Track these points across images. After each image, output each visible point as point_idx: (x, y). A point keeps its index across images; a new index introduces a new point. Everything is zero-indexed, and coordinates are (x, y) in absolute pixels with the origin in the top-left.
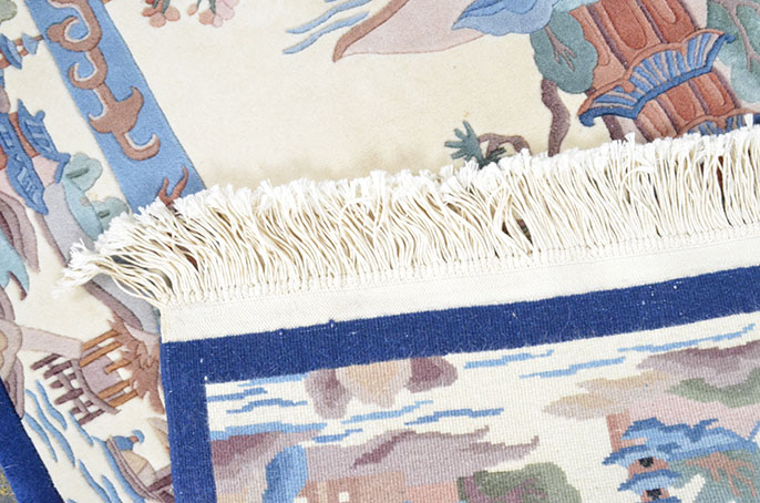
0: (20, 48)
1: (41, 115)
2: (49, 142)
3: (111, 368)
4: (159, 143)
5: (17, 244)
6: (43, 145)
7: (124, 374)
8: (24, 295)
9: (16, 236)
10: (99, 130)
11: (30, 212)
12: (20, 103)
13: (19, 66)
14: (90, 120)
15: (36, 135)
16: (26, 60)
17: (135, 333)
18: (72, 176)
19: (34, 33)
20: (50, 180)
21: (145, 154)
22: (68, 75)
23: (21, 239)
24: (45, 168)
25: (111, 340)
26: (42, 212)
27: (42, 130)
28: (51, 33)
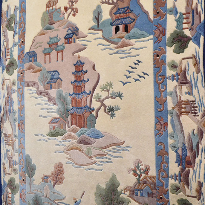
0: (173, 177)
1: (176, 162)
2: (177, 156)
3: (185, 108)
4: (158, 144)
5: (190, 140)
6: (178, 156)
7: (183, 106)
8: (194, 130)
9: (190, 142)
10: (167, 153)
11: (186, 145)
12: (178, 167)
13: (175, 174)
14: (168, 155)
15: (178, 159)
16: (173, 174)
17: (178, 112)
18: (175, 147)
19: (170, 179)
20: (179, 149)
21: (161, 143)
22: (168, 167)
23: (189, 141)
24: (180, 151)
25: (183, 113)
26: (184, 144)
27: (177, 159)
28: (167, 177)
